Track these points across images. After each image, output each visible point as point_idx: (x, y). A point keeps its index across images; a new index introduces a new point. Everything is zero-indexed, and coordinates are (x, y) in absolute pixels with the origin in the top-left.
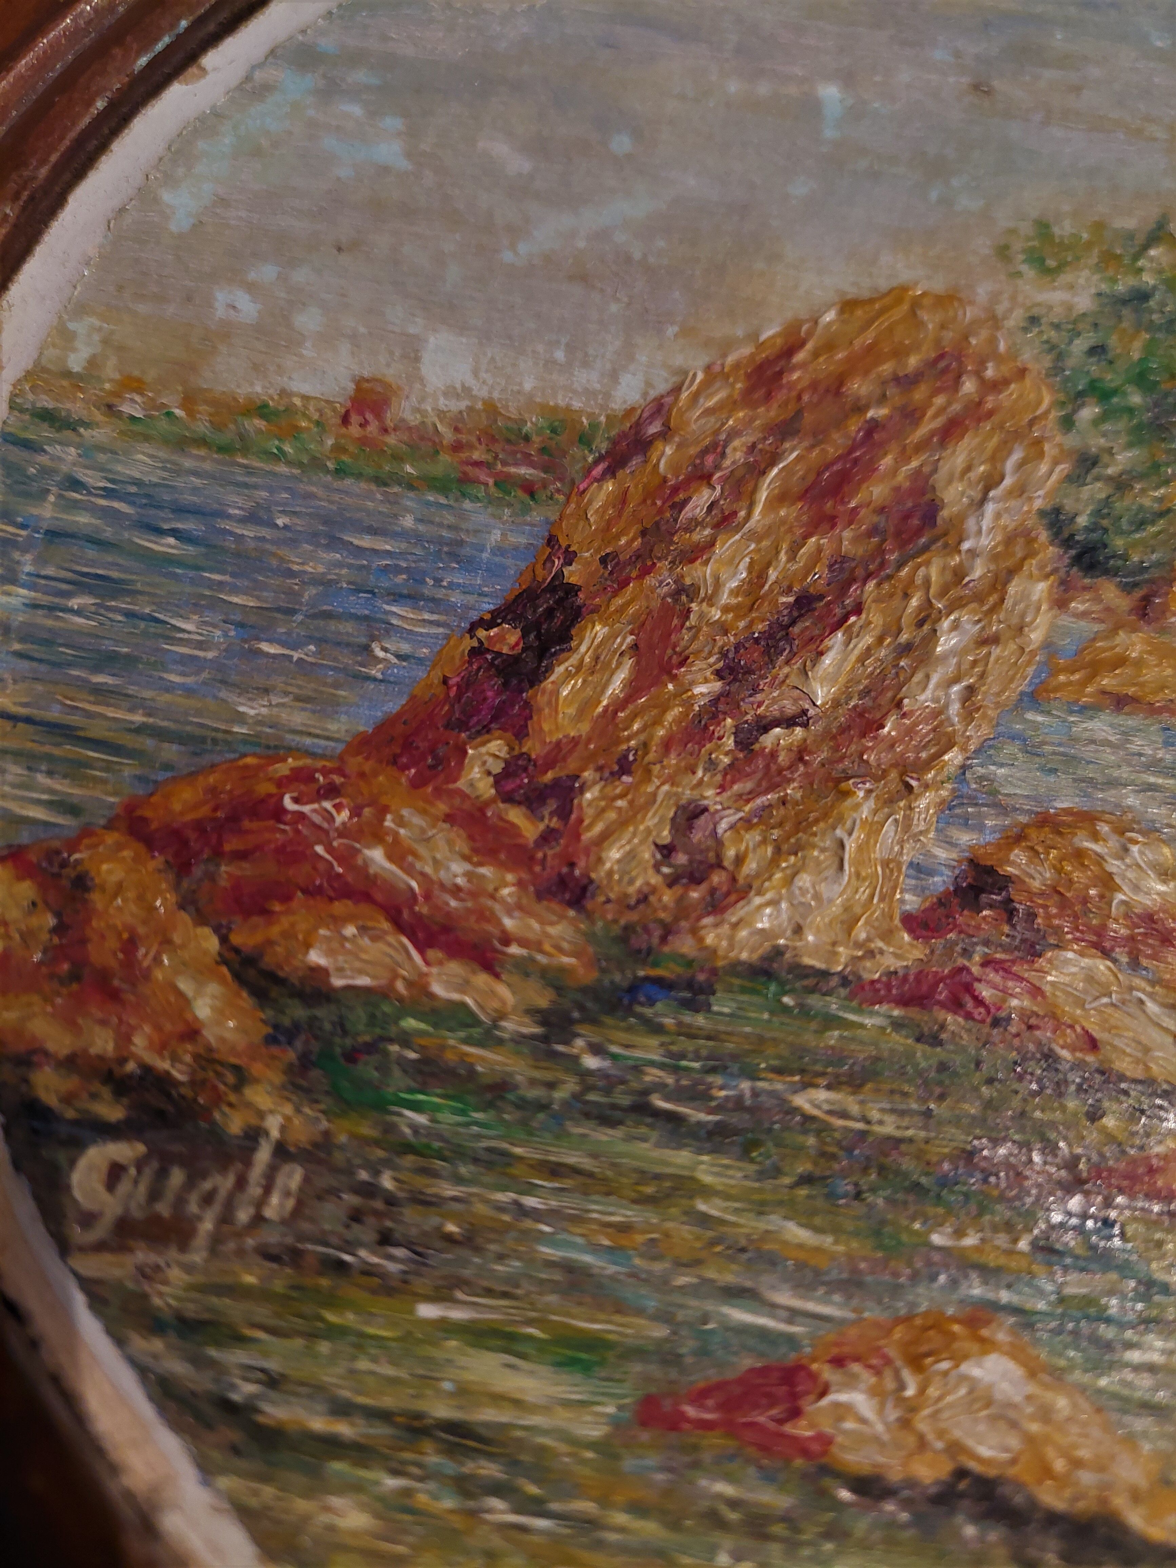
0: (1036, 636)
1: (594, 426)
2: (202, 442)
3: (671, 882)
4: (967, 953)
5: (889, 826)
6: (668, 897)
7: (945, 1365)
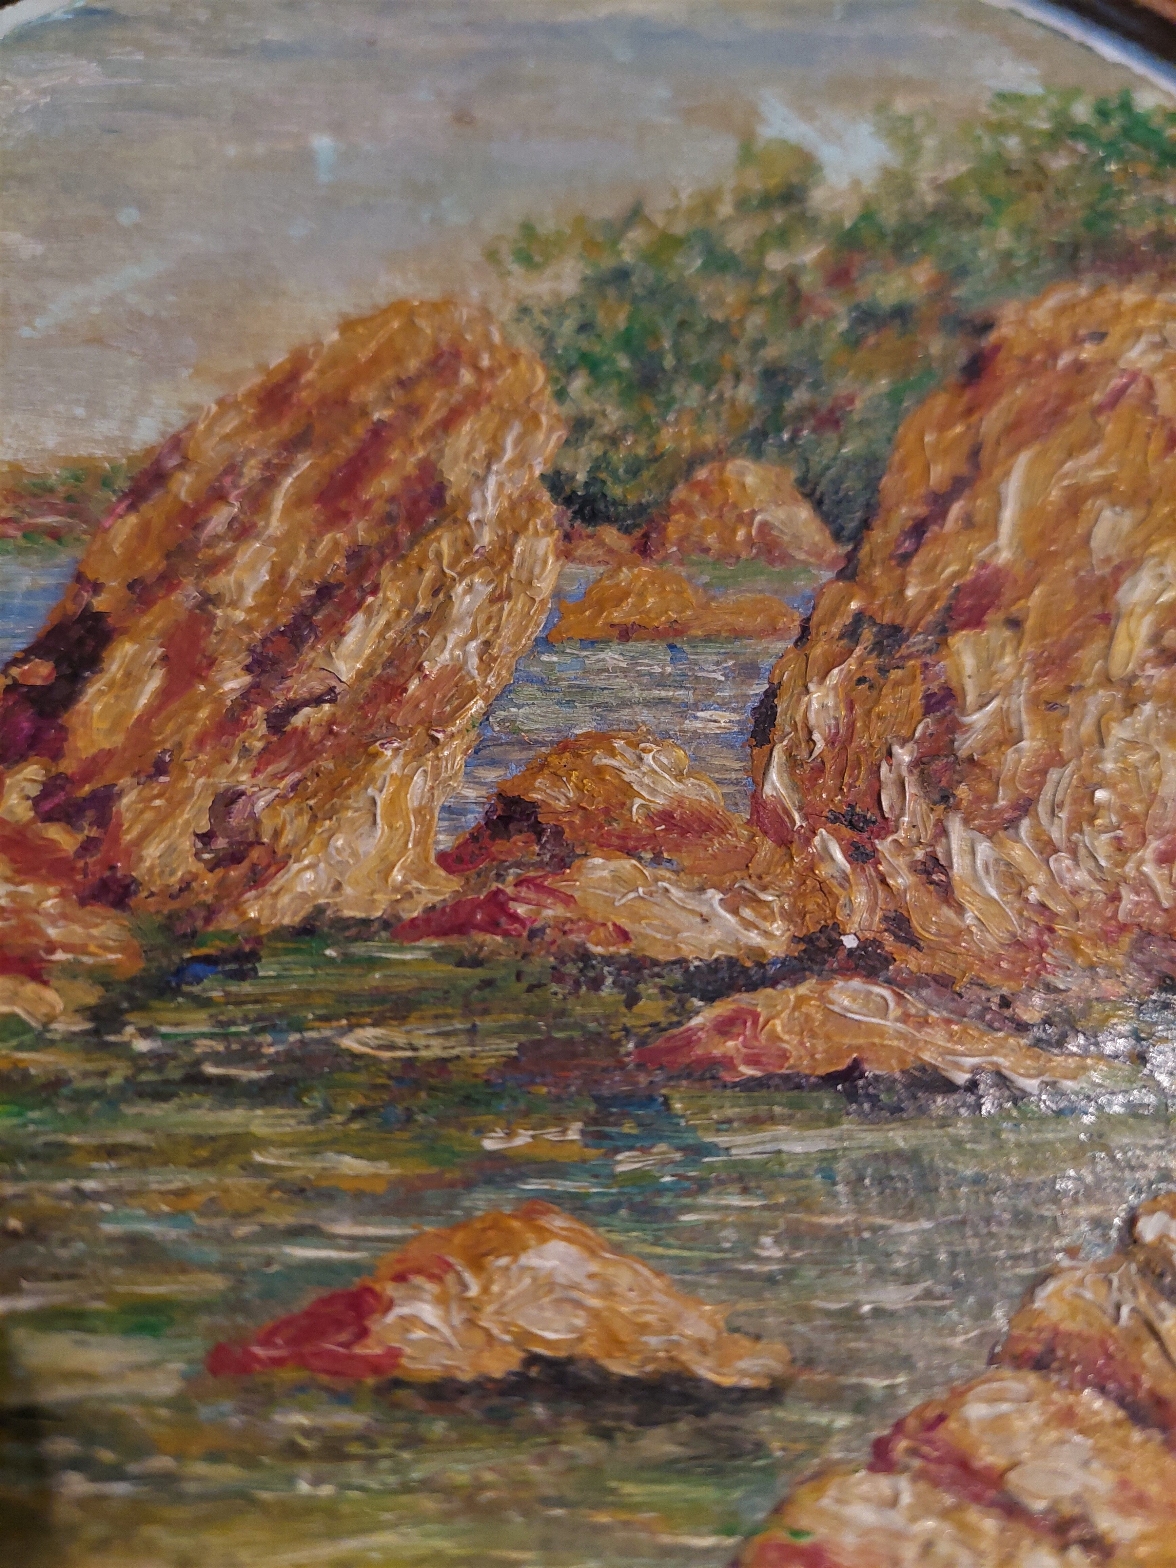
0: (545, 586)
1: (116, 468)
3: (212, 867)
4: (500, 877)
5: (418, 778)
6: (210, 879)
7: (504, 1261)
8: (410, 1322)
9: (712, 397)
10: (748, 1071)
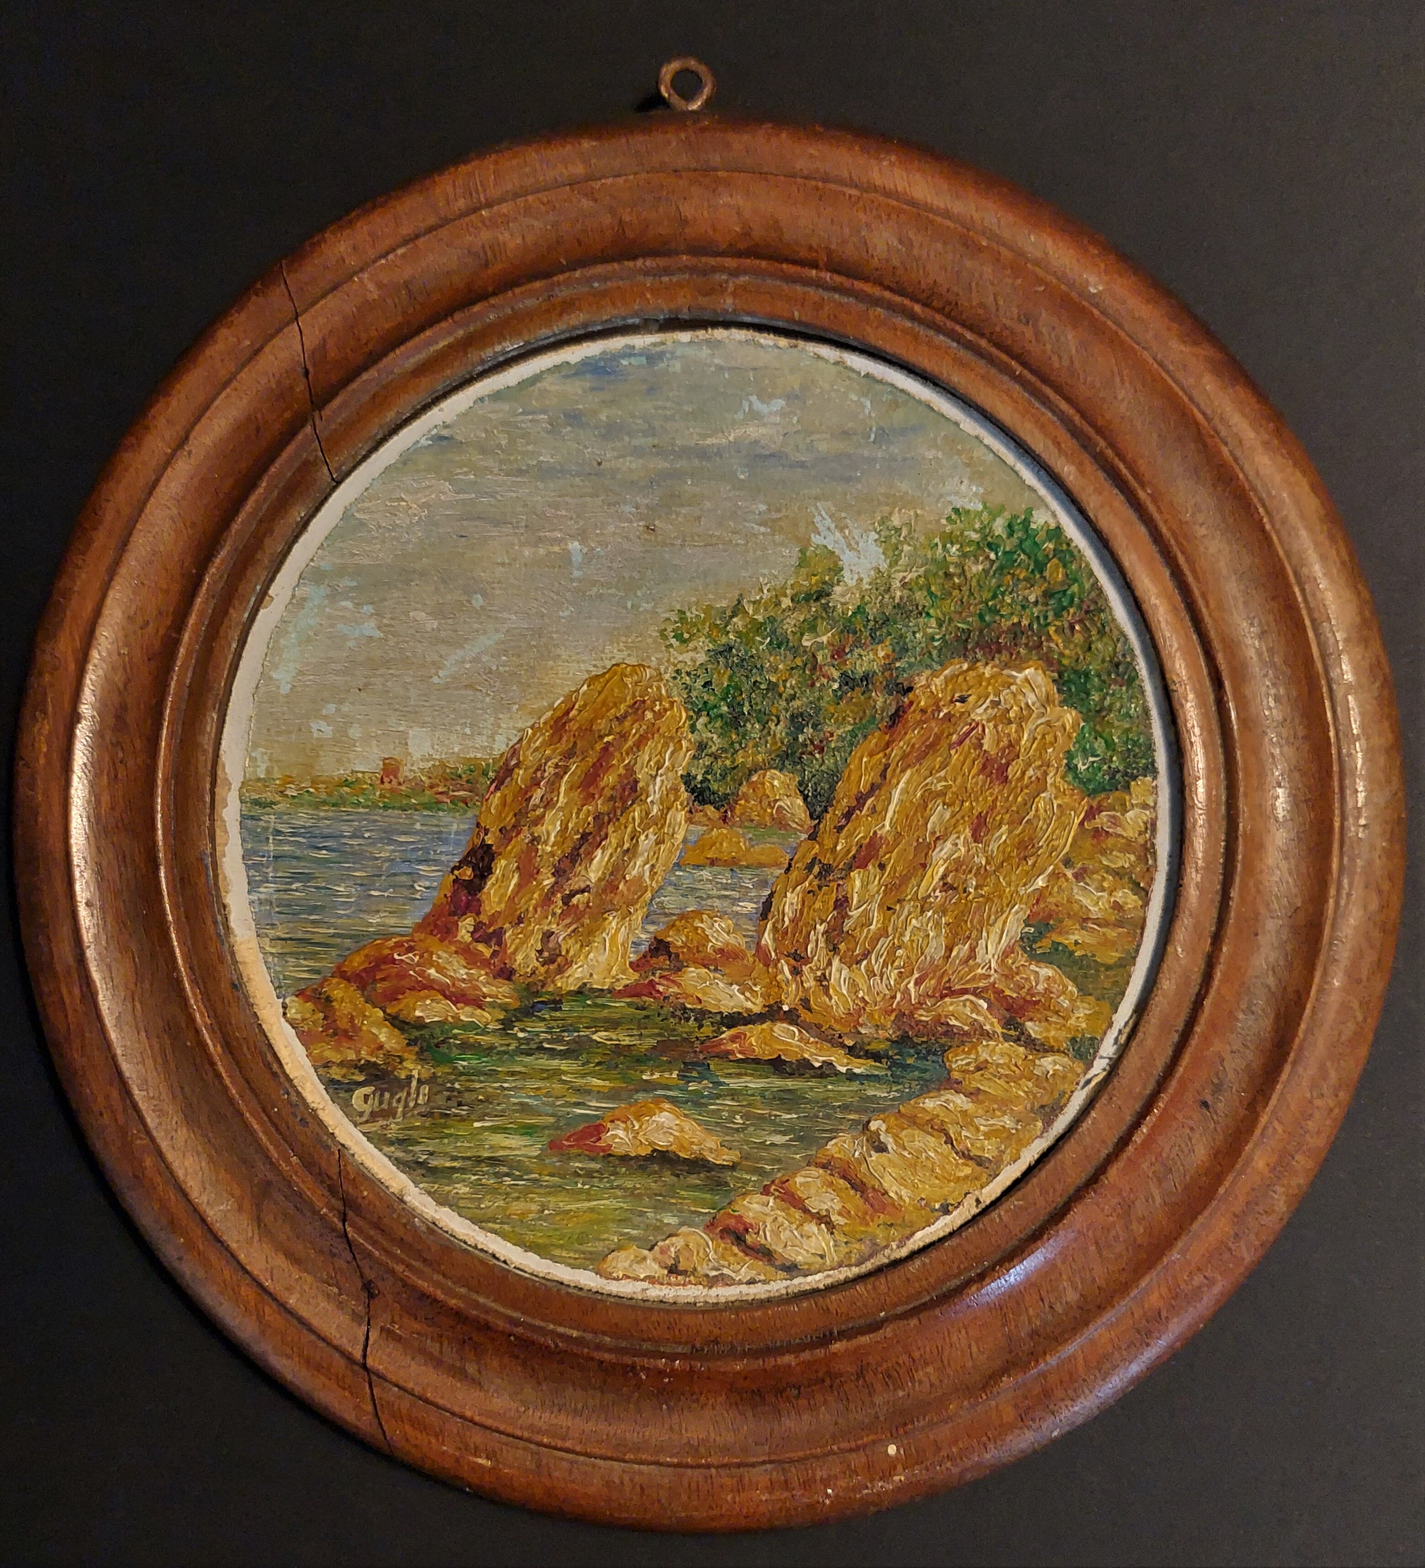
0: (680, 836)
1: (488, 765)
2: (324, 803)
3: (543, 964)
4: (654, 974)
5: (623, 929)
6: (542, 970)
7: (647, 1118)
8: (616, 1136)
9: (765, 731)
10: (740, 1056)
